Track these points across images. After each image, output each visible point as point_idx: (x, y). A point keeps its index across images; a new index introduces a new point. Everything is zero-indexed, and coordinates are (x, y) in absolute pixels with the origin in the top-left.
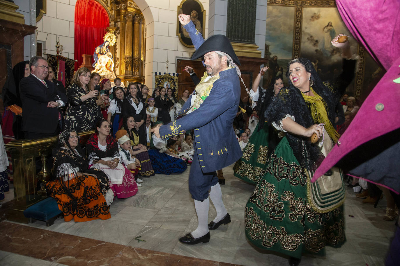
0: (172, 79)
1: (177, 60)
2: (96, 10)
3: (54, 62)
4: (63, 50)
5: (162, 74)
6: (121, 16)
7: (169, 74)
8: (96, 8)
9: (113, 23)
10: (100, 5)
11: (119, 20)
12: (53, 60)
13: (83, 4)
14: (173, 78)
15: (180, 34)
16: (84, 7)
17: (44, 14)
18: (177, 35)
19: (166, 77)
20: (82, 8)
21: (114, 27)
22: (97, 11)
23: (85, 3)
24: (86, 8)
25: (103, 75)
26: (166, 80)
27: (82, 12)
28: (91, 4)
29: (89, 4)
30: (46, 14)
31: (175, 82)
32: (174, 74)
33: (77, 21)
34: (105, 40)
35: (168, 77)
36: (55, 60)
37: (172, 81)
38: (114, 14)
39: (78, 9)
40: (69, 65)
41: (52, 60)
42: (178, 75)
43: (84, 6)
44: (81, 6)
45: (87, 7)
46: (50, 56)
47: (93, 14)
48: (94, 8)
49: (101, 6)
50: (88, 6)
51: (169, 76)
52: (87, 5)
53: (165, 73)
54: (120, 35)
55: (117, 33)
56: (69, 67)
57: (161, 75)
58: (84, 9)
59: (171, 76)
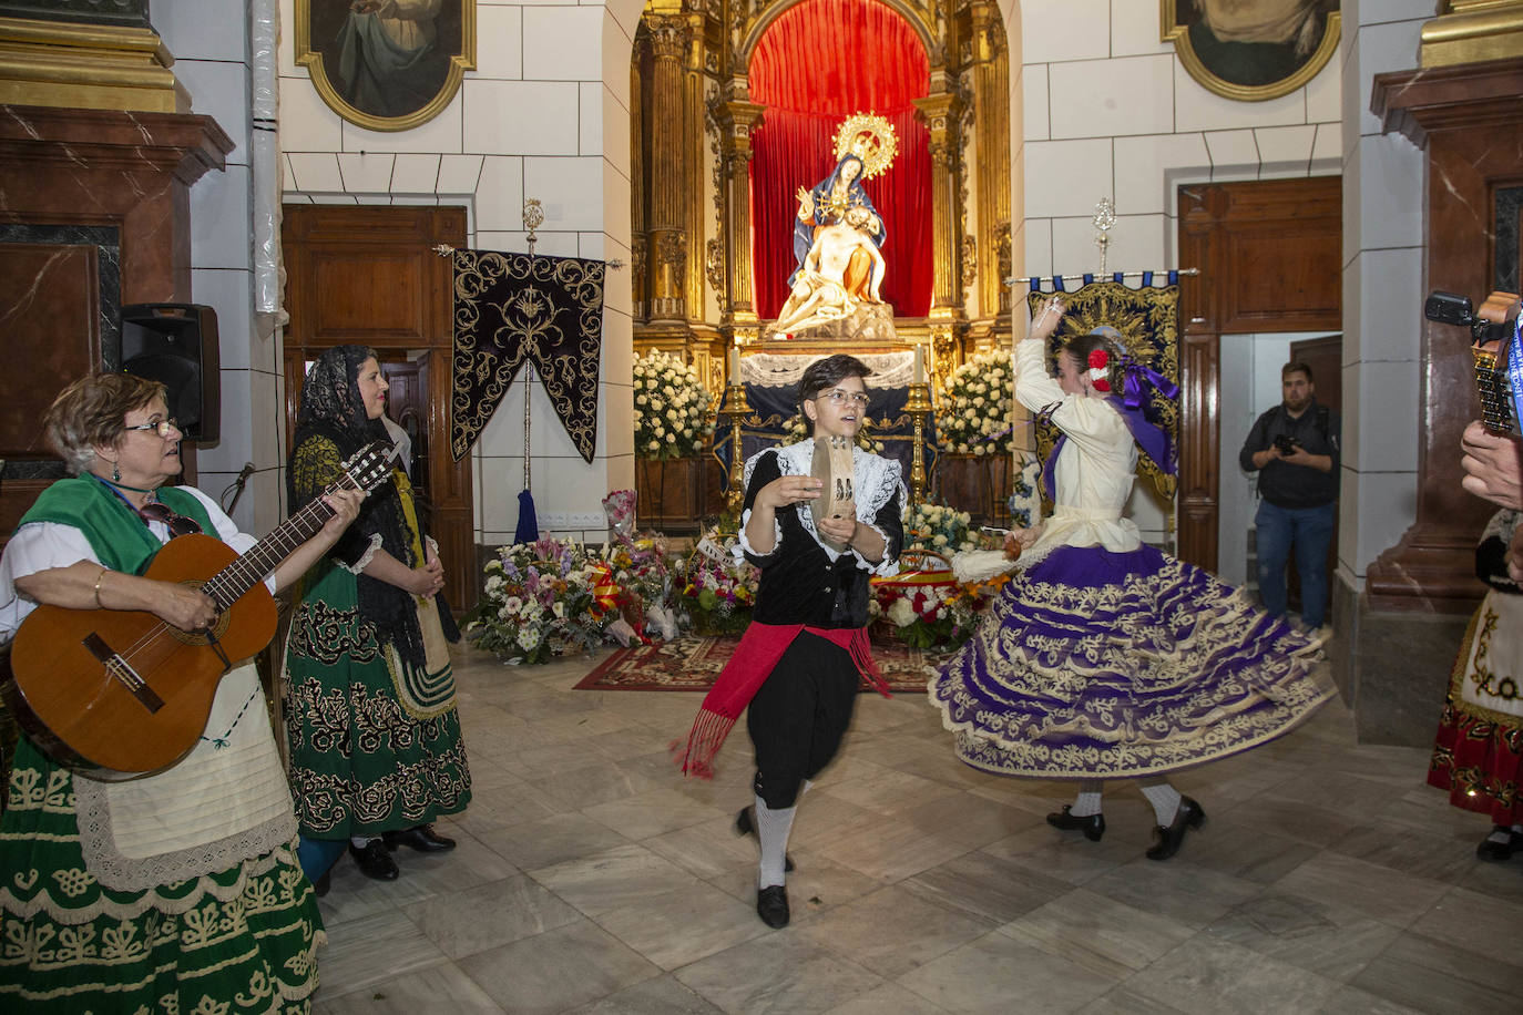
0: (1134, 309)
1: (1182, 189)
2: (878, 36)
3: (493, 283)
4: (540, 220)
5: (1072, 286)
6: (976, 35)
7: (1118, 278)
8: (878, 28)
9: (939, 76)
10: (888, 9)
11: (969, 58)
12: (485, 274)
13: (823, 25)
14: (1141, 303)
15: (1180, 31)
16: (831, 40)
17: (467, 75)
18: (1164, 41)
19: (1097, 300)
20: (823, 41)
21: (944, 94)
22: (886, 43)
23: (829, 18)
24: (840, 39)
25: (822, 325)
26: (1097, 317)
27: (826, 62)
28: (858, 19)
29: (845, 18)
30: (474, 70)
31: (1157, 324)
32: (1147, 278)
33: (810, 101)
34: (840, 154)
35: (1110, 301)
36: (500, 273)
37: (1135, 322)
38: (947, 36)
39: (809, 52)
40: (574, 290)
41: (479, 275)
42: (1176, 282)
43: (831, 32)
44: (816, 36)
45: (842, 34)
46: (471, 259)
47: (870, 60)
48: (869, 32)
49: (894, 13)
50: (847, 27)
51: (1118, 292)
52: (839, 25)
53: (1088, 279)
54: (974, 126)
55: (964, 121)
56: (575, 297)
57: (1067, 290)
58: (832, 48)
59: (1132, 291)
